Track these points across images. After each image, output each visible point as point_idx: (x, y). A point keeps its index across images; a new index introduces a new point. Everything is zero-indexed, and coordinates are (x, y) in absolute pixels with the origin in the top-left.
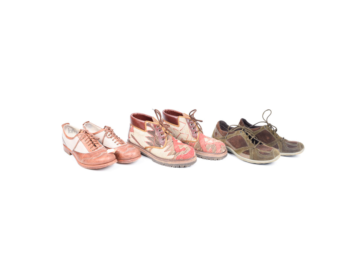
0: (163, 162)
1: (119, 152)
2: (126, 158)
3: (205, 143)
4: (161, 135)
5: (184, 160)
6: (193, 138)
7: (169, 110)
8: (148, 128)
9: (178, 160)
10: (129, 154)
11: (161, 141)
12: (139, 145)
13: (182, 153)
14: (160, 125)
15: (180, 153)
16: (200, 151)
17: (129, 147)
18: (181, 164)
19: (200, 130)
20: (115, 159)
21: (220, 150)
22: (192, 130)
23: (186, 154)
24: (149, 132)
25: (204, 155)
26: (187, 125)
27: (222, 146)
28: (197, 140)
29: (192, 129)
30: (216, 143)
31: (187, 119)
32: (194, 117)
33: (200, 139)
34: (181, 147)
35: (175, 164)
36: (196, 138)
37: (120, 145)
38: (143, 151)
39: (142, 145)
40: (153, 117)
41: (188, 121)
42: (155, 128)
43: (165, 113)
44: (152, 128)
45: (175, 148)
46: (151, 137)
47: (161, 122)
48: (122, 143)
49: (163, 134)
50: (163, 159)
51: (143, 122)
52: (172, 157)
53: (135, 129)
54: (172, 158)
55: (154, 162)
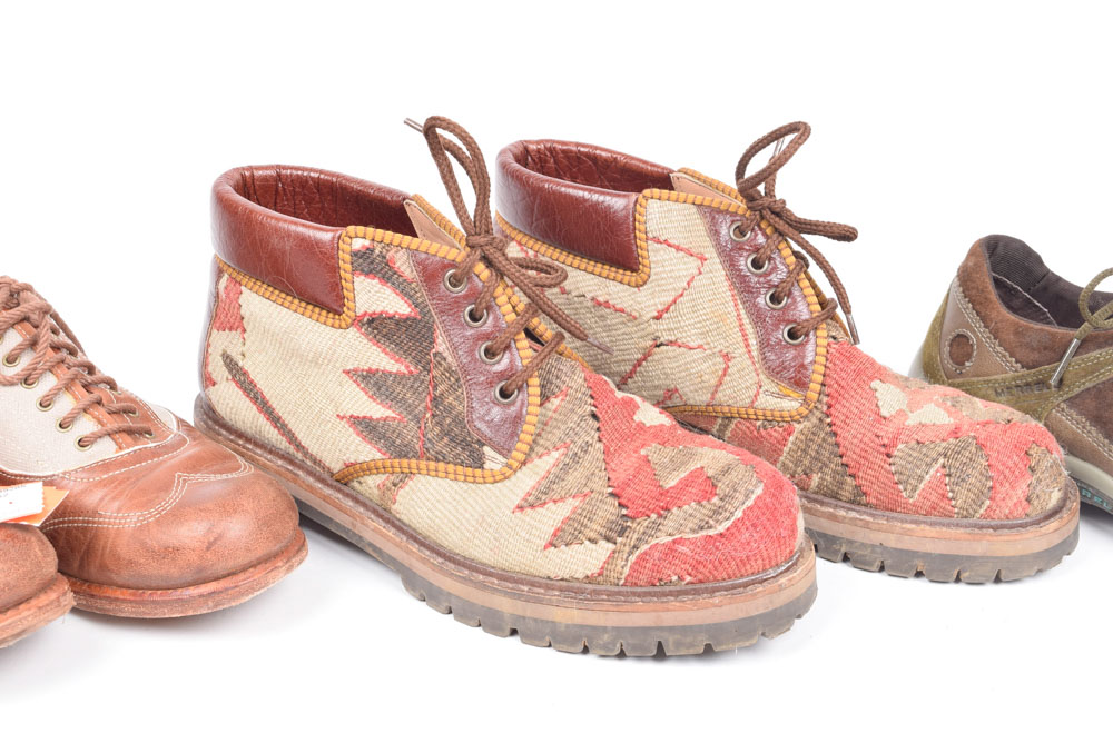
0: (506, 605)
1: (95, 513)
2: (154, 570)
3: (887, 432)
4: (490, 353)
5: (701, 587)
6: (769, 385)
7: (552, 151)
8: (370, 296)
9: (649, 584)
10: (190, 533)
11: (488, 414)
12: (292, 449)
13: (681, 523)
14: (480, 267)
15: (670, 523)
16: (835, 496)
17: (194, 465)
18: (671, 629)
19: (832, 309)
20: (46, 586)
21: (1020, 491)
22: (757, 316)
23: (721, 528)
24: (377, 326)
25: (875, 537)
26: (716, 269)
27: (1034, 451)
28: (806, 401)
29: (763, 300)
30: (985, 424)
31: (711, 213)
32: (779, 194)
33: (832, 396)
34: (676, 465)
35: (618, 630)
36: (800, 383)
37: (106, 450)
38: (325, 498)
39: (314, 449)
40: (416, 198)
41: (724, 231)
42: (430, 290)
43: (517, 166)
44: (403, 289)
45: (620, 476)
46: (399, 377)
47: (482, 240)
48: (130, 432)
49: (508, 347)
50: (502, 578)
51: (324, 235)
52: (586, 559)
53: (256, 303)
54: (593, 569)
55: (423, 605)
